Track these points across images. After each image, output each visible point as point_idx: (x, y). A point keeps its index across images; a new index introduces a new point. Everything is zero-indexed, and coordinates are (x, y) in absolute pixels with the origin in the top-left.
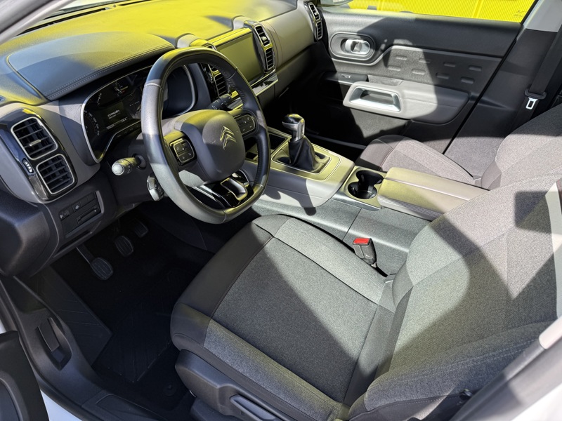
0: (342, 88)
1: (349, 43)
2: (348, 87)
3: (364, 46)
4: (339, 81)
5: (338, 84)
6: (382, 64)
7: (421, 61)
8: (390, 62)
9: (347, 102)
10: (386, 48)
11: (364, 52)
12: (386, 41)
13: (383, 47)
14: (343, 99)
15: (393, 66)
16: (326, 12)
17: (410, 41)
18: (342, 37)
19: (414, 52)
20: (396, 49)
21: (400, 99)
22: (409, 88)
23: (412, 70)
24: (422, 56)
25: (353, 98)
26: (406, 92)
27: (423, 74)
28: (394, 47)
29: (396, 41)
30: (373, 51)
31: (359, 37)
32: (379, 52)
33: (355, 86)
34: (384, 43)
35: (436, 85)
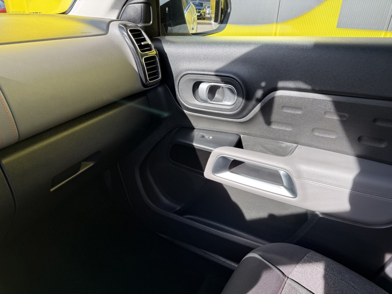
0: (198, 154)
1: (204, 87)
2: (208, 154)
3: (228, 92)
4: (194, 144)
5: (193, 148)
6: (261, 119)
7: (327, 116)
8: (274, 117)
9: (208, 174)
10: (264, 95)
11: (228, 101)
12: (263, 84)
13: (259, 93)
14: (202, 170)
15: (279, 123)
16: (167, 41)
17: (306, 82)
18: (194, 80)
19: (314, 100)
20: (281, 97)
21: (295, 180)
22: (309, 161)
23: (313, 130)
24: (331, 107)
25: (217, 169)
26: (304, 168)
27: (334, 137)
28: (279, 93)
29: (281, 84)
30: (241, 101)
31: (218, 79)
32: (253, 102)
33: (218, 153)
34: (261, 88)
35: (360, 157)
